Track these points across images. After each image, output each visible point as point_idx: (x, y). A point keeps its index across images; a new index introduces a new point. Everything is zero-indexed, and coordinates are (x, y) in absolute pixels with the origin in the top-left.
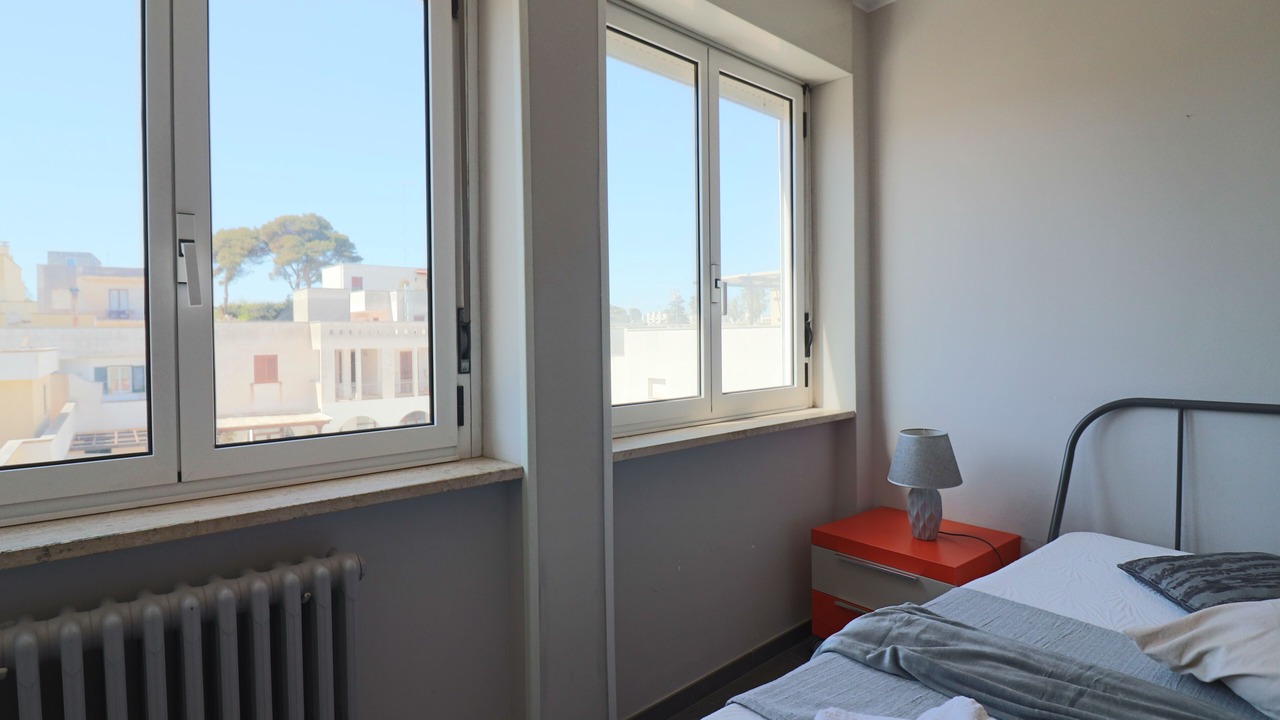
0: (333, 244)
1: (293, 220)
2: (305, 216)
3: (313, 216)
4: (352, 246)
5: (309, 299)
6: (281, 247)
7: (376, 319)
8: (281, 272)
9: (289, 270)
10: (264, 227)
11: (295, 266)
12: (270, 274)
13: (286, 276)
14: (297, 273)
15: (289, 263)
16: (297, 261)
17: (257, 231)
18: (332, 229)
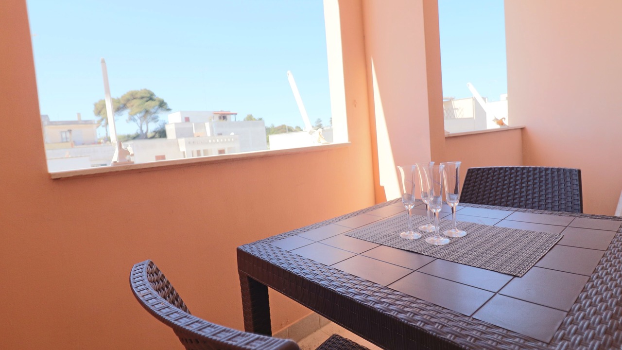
0: (157, 103)
1: (137, 93)
2: (141, 90)
3: (145, 90)
4: (165, 104)
5: (176, 129)
6: (132, 106)
7: (199, 136)
8: (132, 118)
9: (136, 117)
10: (122, 97)
11: (138, 115)
12: (127, 120)
13: (134, 120)
14: (140, 118)
15: (135, 114)
16: (140, 112)
17: (118, 99)
18: (155, 96)
